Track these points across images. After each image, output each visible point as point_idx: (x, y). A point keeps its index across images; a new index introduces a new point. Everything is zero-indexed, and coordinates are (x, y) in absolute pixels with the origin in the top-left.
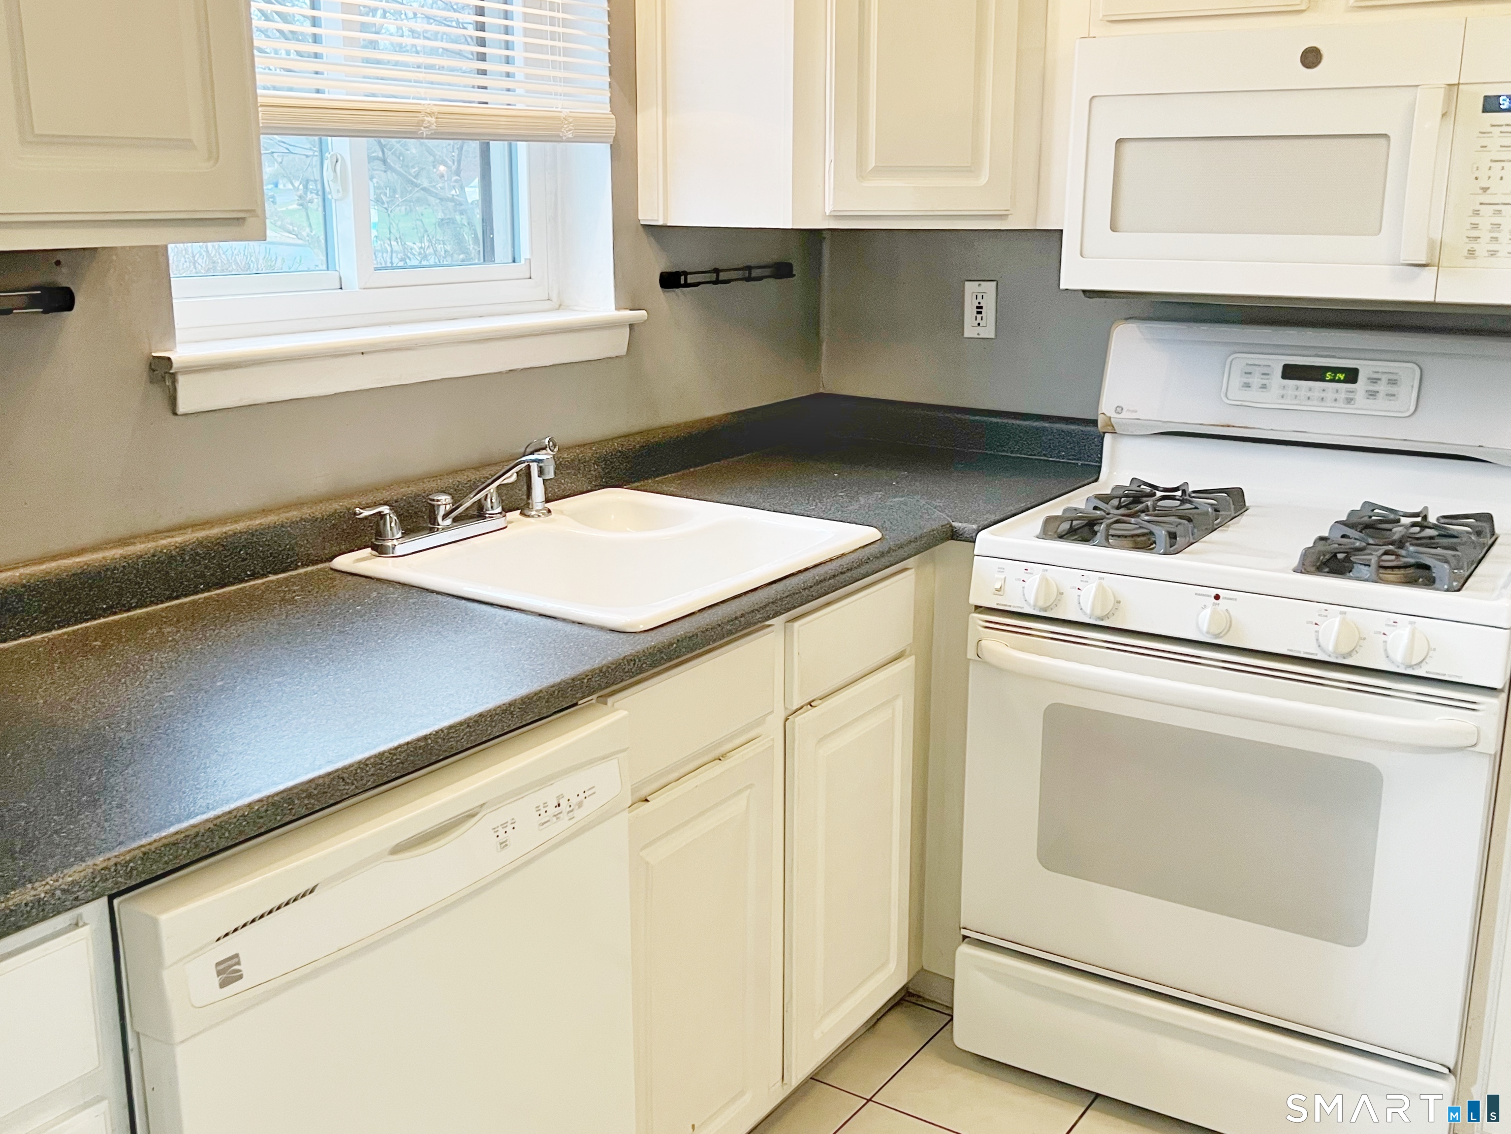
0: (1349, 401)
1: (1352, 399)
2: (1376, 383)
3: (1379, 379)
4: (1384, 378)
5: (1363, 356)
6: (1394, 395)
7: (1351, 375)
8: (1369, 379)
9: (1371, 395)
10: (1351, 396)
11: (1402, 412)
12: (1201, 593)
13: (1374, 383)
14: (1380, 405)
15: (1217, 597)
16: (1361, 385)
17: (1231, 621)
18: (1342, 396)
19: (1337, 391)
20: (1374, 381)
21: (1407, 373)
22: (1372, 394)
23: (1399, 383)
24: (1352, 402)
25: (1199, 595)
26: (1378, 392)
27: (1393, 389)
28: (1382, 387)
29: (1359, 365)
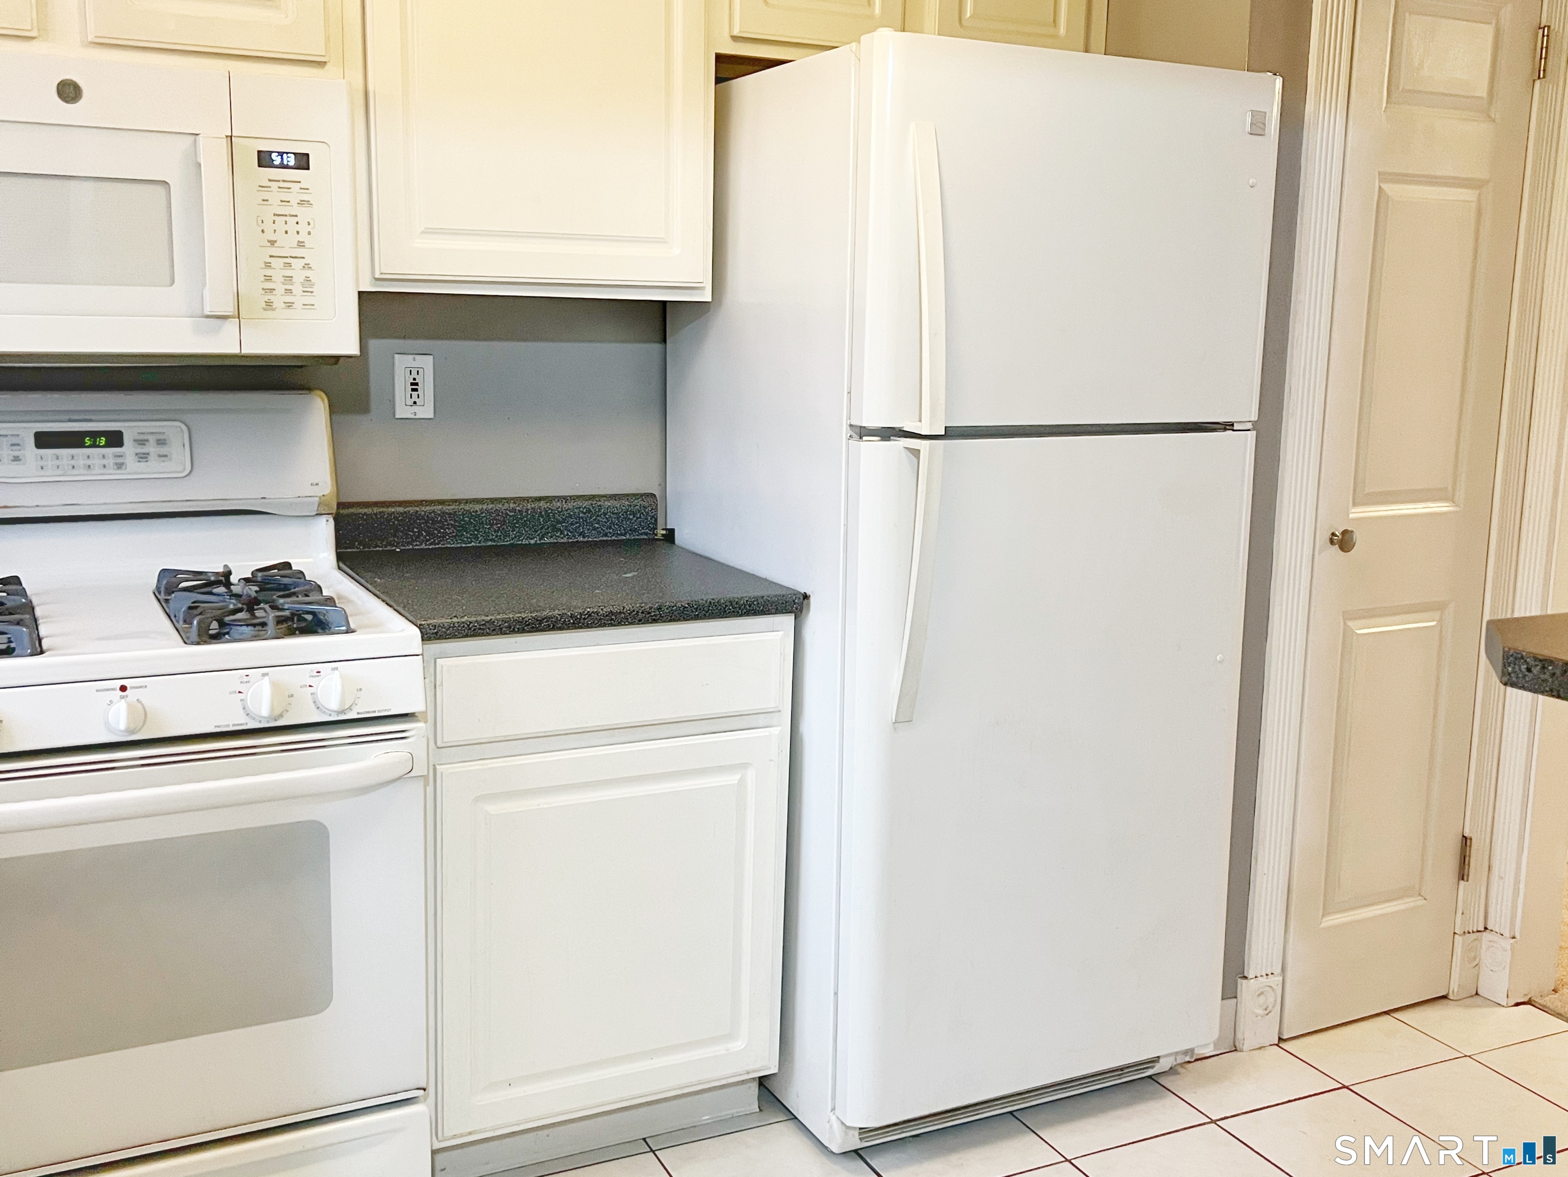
0: (120, 466)
1: (122, 464)
2: (144, 444)
3: (147, 441)
4: (152, 439)
5: (122, 417)
6: (166, 456)
7: (115, 439)
8: (135, 440)
9: (141, 458)
10: (120, 460)
11: (179, 472)
12: (103, 688)
13: (142, 444)
14: (153, 467)
15: (123, 688)
16: (129, 448)
17: (145, 711)
18: (110, 461)
19: (104, 457)
20: (141, 442)
21: (174, 431)
22: (143, 457)
23: (168, 442)
24: (124, 467)
25: (102, 690)
26: (148, 454)
27: (163, 450)
28: (151, 449)
29: (122, 427)
